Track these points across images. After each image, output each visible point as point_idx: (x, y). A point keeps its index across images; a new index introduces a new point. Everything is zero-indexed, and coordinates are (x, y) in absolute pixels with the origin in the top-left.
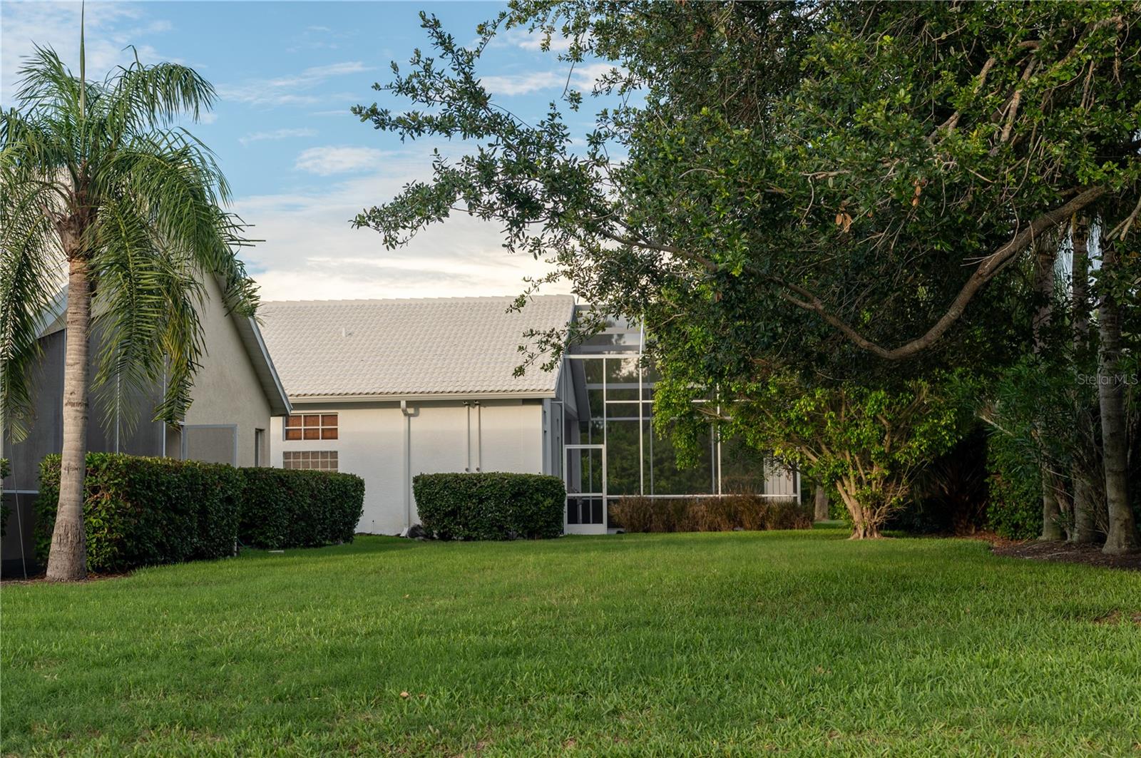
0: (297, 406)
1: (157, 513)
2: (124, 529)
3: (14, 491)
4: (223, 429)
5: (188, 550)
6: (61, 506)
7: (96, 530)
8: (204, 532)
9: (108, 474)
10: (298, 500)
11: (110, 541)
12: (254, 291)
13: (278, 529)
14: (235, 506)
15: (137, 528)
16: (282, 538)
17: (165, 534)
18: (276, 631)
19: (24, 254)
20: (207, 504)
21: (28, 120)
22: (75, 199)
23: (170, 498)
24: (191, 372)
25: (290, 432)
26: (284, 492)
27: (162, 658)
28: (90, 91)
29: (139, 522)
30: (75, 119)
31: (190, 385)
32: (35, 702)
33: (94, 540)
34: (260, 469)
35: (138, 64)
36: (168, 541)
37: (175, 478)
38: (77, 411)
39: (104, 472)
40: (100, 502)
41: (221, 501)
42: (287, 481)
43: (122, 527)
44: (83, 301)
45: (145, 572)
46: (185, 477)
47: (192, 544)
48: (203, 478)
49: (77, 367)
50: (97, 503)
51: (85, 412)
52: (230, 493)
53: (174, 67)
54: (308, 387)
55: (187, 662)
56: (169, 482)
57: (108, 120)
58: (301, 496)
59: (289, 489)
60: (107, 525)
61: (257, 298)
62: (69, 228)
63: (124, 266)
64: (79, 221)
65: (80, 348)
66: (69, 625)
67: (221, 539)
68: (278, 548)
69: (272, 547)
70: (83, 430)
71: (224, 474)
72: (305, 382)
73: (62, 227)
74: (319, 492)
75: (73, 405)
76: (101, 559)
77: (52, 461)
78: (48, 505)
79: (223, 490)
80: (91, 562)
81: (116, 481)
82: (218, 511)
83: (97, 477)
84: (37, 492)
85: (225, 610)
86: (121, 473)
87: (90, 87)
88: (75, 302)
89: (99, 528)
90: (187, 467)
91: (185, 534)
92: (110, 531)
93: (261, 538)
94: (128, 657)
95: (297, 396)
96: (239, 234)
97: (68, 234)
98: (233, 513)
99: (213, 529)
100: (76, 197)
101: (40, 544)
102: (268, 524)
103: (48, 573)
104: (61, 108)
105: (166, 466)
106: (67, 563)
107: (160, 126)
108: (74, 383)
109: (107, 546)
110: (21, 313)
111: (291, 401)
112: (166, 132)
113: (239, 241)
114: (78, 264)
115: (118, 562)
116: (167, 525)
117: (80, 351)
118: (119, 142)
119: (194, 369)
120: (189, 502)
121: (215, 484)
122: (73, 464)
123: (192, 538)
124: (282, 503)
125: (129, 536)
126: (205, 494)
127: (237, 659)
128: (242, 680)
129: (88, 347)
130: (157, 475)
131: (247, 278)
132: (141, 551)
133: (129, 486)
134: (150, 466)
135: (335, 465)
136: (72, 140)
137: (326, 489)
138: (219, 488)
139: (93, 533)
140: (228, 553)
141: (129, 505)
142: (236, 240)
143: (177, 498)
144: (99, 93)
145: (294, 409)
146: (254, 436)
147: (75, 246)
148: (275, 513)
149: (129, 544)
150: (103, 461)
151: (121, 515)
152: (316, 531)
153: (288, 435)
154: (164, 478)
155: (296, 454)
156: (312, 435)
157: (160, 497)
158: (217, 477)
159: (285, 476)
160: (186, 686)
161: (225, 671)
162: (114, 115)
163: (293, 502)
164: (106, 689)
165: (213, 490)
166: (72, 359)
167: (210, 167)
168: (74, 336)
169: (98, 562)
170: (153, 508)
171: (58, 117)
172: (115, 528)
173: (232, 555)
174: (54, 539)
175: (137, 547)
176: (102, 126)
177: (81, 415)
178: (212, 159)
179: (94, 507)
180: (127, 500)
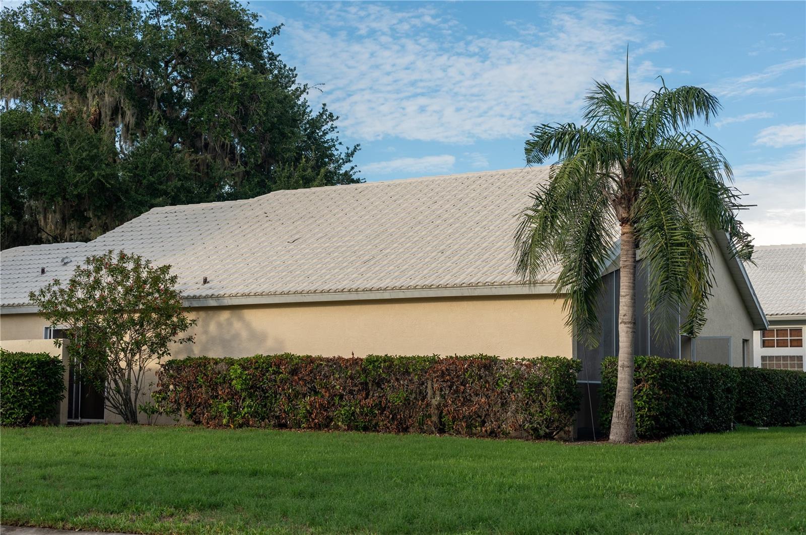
0: (772, 322)
1: (680, 398)
2: (658, 409)
3: (586, 382)
4: (720, 339)
5: (701, 425)
6: (619, 392)
7: (640, 409)
8: (711, 412)
9: (647, 371)
10: (777, 391)
11: (649, 417)
12: (750, 242)
13: (762, 412)
14: (733, 395)
15: (667, 408)
16: (765, 418)
17: (686, 413)
18: (781, 483)
19: (591, 222)
20: (714, 392)
21: (593, 133)
22: (624, 184)
23: (688, 388)
24: (705, 299)
25: (766, 342)
26: (766, 385)
27: (705, 497)
28: (632, 109)
29: (668, 404)
30: (623, 129)
31: (705, 308)
32: (628, 520)
33: (639, 416)
34: (748, 368)
35: (665, 88)
36: (687, 418)
37: (692, 374)
38: (628, 327)
39: (645, 369)
40: (642, 390)
41: (723, 391)
42: (768, 377)
43: (657, 407)
44: (630, 252)
45: (675, 439)
46: (698, 373)
47: (704, 421)
48: (711, 374)
49: (628, 297)
50: (640, 391)
51: (633, 328)
52: (729, 385)
53: (690, 88)
54: (779, 309)
55: (722, 500)
56: (688, 377)
57: (646, 128)
58: (779, 388)
59: (770, 383)
60: (647, 406)
61: (752, 247)
62: (621, 204)
63: (661, 228)
64: (627, 199)
65: (630, 284)
66: (636, 472)
67: (723, 418)
68: (764, 426)
69: (759, 425)
70: (632, 341)
71: (725, 372)
72: (776, 305)
73: (617, 203)
74: (791, 386)
75: (625, 323)
76: (643, 429)
77: (609, 361)
78: (607, 391)
79: (725, 383)
80: (637, 431)
81: (653, 376)
82: (721, 398)
83: (639, 372)
84: (600, 382)
85: (740, 467)
86: (656, 370)
87: (632, 107)
88: (625, 253)
89: (642, 408)
90: (700, 367)
91: (699, 413)
92: (649, 410)
93: (750, 419)
94: (682, 495)
95: (771, 315)
96: (737, 202)
97: (620, 208)
98: (731, 400)
99: (718, 410)
100: (625, 182)
101: (602, 417)
102: (755, 408)
103: (611, 437)
104: (614, 123)
105: (685, 366)
106: (623, 431)
107: (681, 130)
108: (625, 308)
109: (647, 420)
110: (590, 262)
111: (768, 319)
112: (685, 134)
113: (738, 206)
114: (627, 228)
115: (654, 431)
116: (687, 407)
117: (630, 286)
118: (653, 142)
119: (707, 298)
120: (702, 391)
121: (718, 379)
122: (626, 363)
123: (704, 417)
124: (765, 394)
125: (662, 414)
126: (712, 386)
127: (758, 500)
128: (765, 515)
129: (634, 284)
130: (680, 372)
131: (744, 232)
132: (670, 424)
133: (661, 379)
134: (675, 365)
135: (801, 366)
136: (621, 144)
137: (796, 384)
138: (722, 382)
139: (638, 411)
140: (728, 428)
141: (661, 392)
142: (736, 206)
143: (693, 388)
144: (638, 110)
145: (771, 325)
146: (742, 345)
147: (625, 215)
148: (760, 400)
149: (662, 419)
150: (644, 361)
151: (656, 399)
152: (790, 415)
153: (765, 344)
154: (684, 374)
155: (771, 358)
156: (782, 344)
157: (682, 387)
158: (720, 374)
159: (766, 374)
160: (726, 516)
161: (751, 507)
162: (649, 125)
163: (773, 393)
164: (671, 514)
165: (717, 383)
166: (624, 292)
167: (717, 156)
168: (625, 277)
169: (641, 431)
170: (678, 395)
171: (612, 130)
172: (652, 408)
173: (730, 429)
174: (614, 414)
175: (667, 421)
176: (641, 132)
177: (630, 330)
178: (718, 150)
179: (638, 393)
180: (660, 389)
